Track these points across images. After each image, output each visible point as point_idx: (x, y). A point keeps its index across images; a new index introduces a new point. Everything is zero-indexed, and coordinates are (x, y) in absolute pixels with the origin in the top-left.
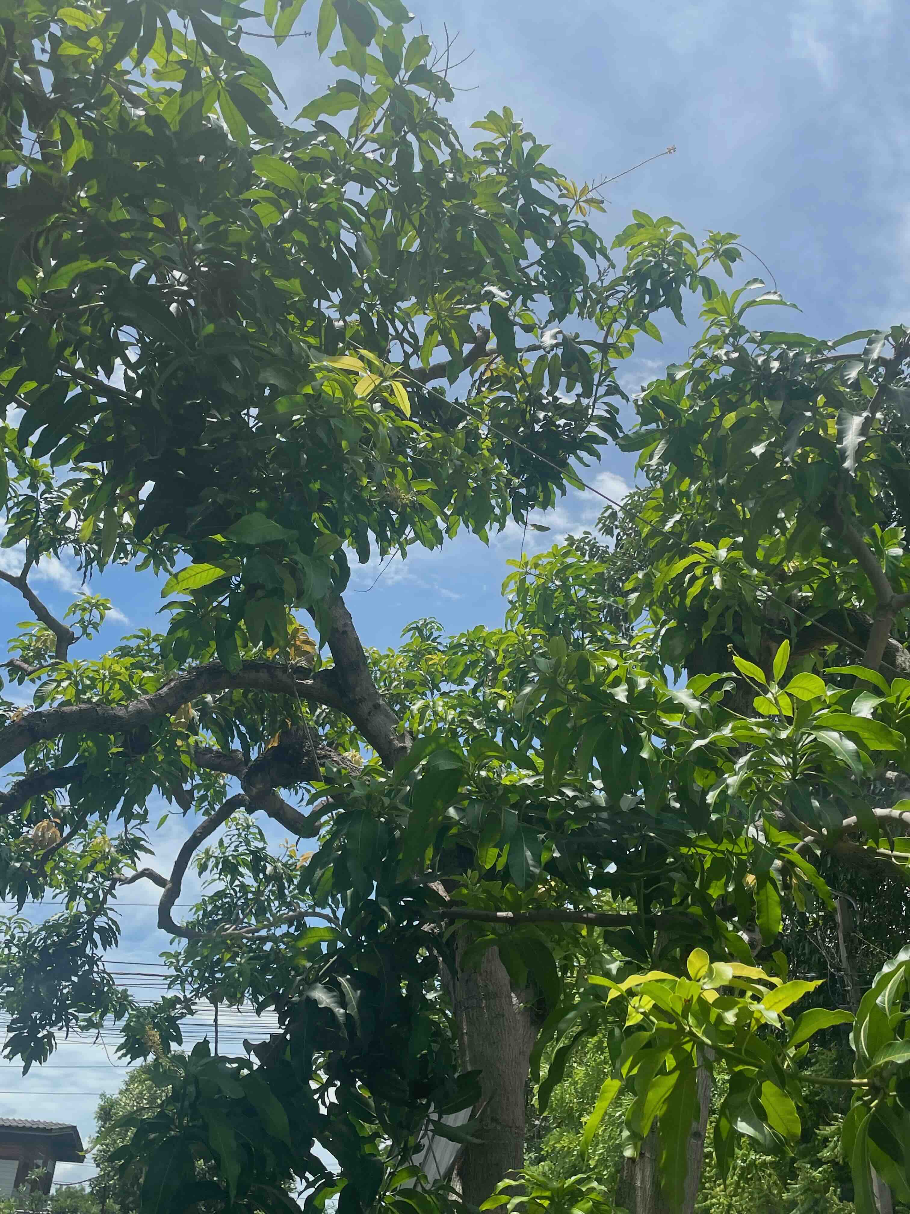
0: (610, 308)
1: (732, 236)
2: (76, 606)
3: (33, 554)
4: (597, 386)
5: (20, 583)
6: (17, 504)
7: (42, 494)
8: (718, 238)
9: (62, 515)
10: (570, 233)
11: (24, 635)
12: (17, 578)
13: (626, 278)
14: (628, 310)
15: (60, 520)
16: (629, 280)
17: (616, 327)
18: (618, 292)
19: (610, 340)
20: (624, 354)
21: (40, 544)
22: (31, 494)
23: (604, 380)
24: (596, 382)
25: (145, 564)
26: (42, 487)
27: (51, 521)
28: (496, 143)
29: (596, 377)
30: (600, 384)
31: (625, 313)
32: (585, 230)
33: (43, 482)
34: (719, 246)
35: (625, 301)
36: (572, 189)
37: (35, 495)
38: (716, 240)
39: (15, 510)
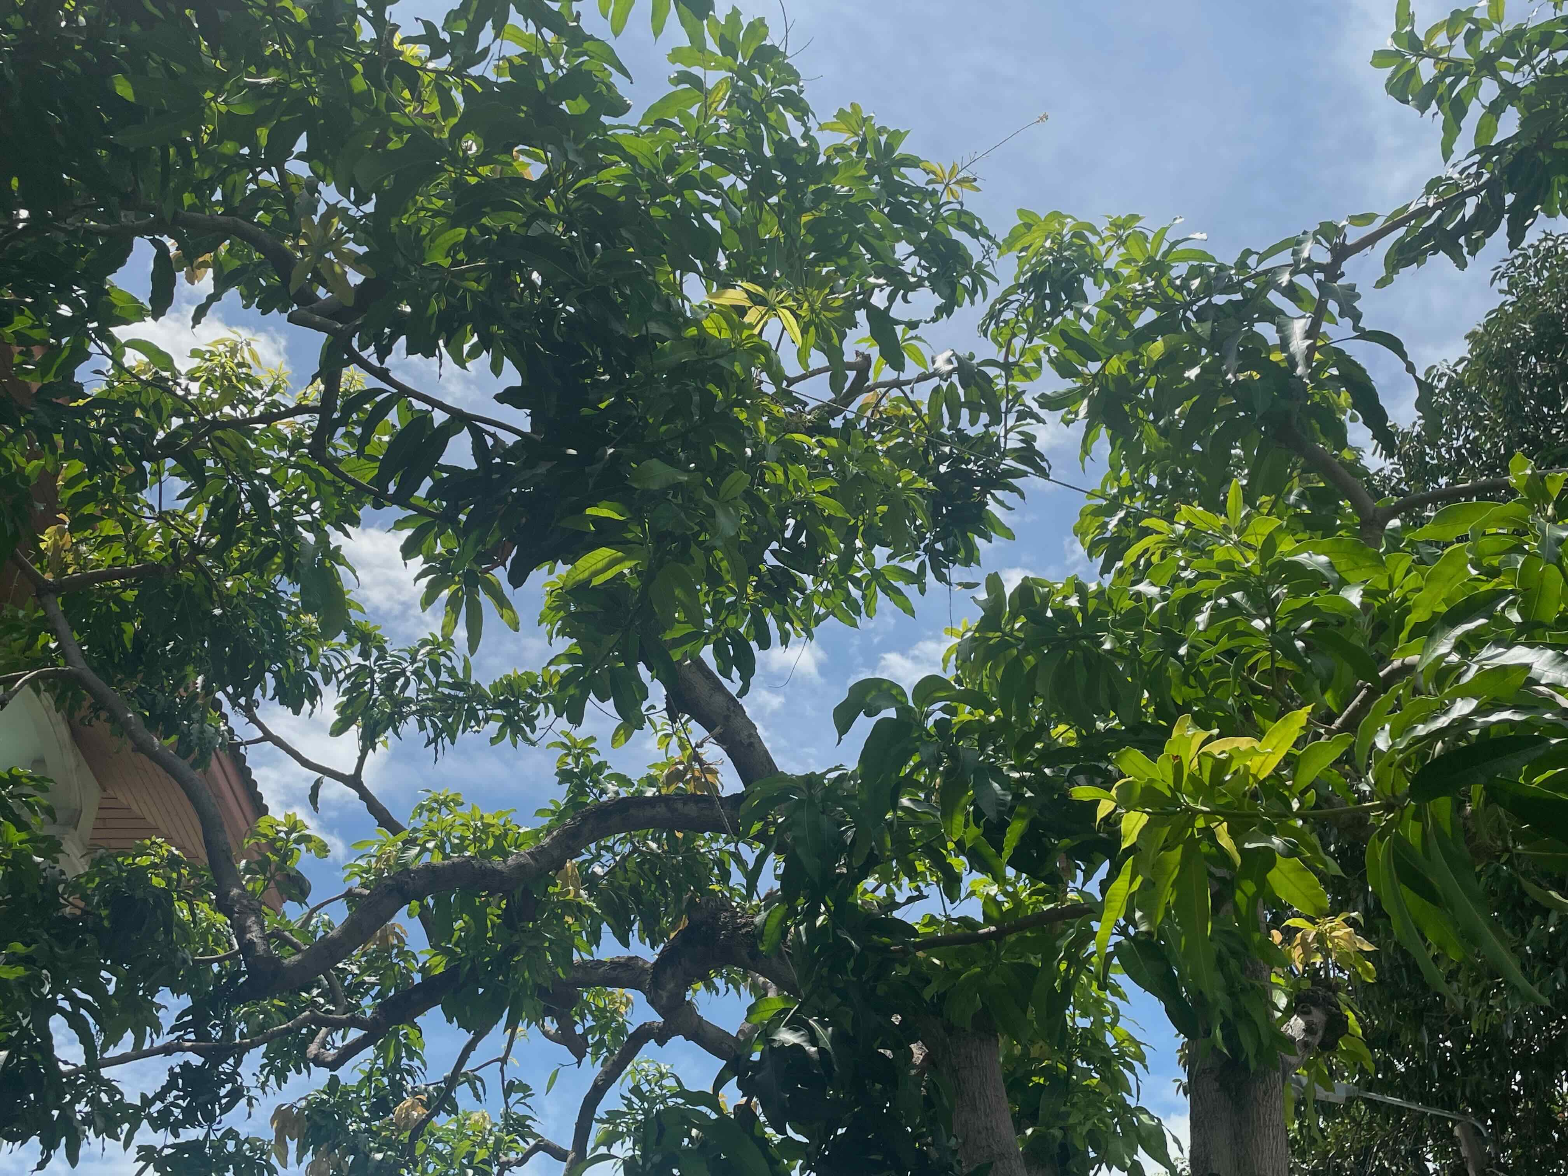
0: (1006, 322)
1: (1135, 218)
2: (422, 807)
3: (368, 741)
4: (1006, 414)
5: (354, 781)
6: (348, 677)
7: (375, 662)
8: (1119, 222)
9: (400, 682)
10: (944, 219)
11: (361, 857)
12: (350, 776)
13: (1019, 286)
14: (1026, 321)
15: (397, 691)
16: (1023, 287)
17: (1018, 343)
18: (1012, 302)
19: (1011, 359)
20: (1032, 375)
21: (377, 723)
22: (363, 663)
23: (1013, 406)
24: (1003, 410)
25: (501, 735)
26: (375, 653)
27: (389, 693)
28: (848, 143)
29: (1003, 404)
30: (1008, 411)
31: (1024, 326)
32: (961, 213)
33: (375, 647)
34: (1121, 232)
35: (1022, 309)
36: (939, 172)
37: (367, 663)
38: (1117, 225)
39: (346, 685)
